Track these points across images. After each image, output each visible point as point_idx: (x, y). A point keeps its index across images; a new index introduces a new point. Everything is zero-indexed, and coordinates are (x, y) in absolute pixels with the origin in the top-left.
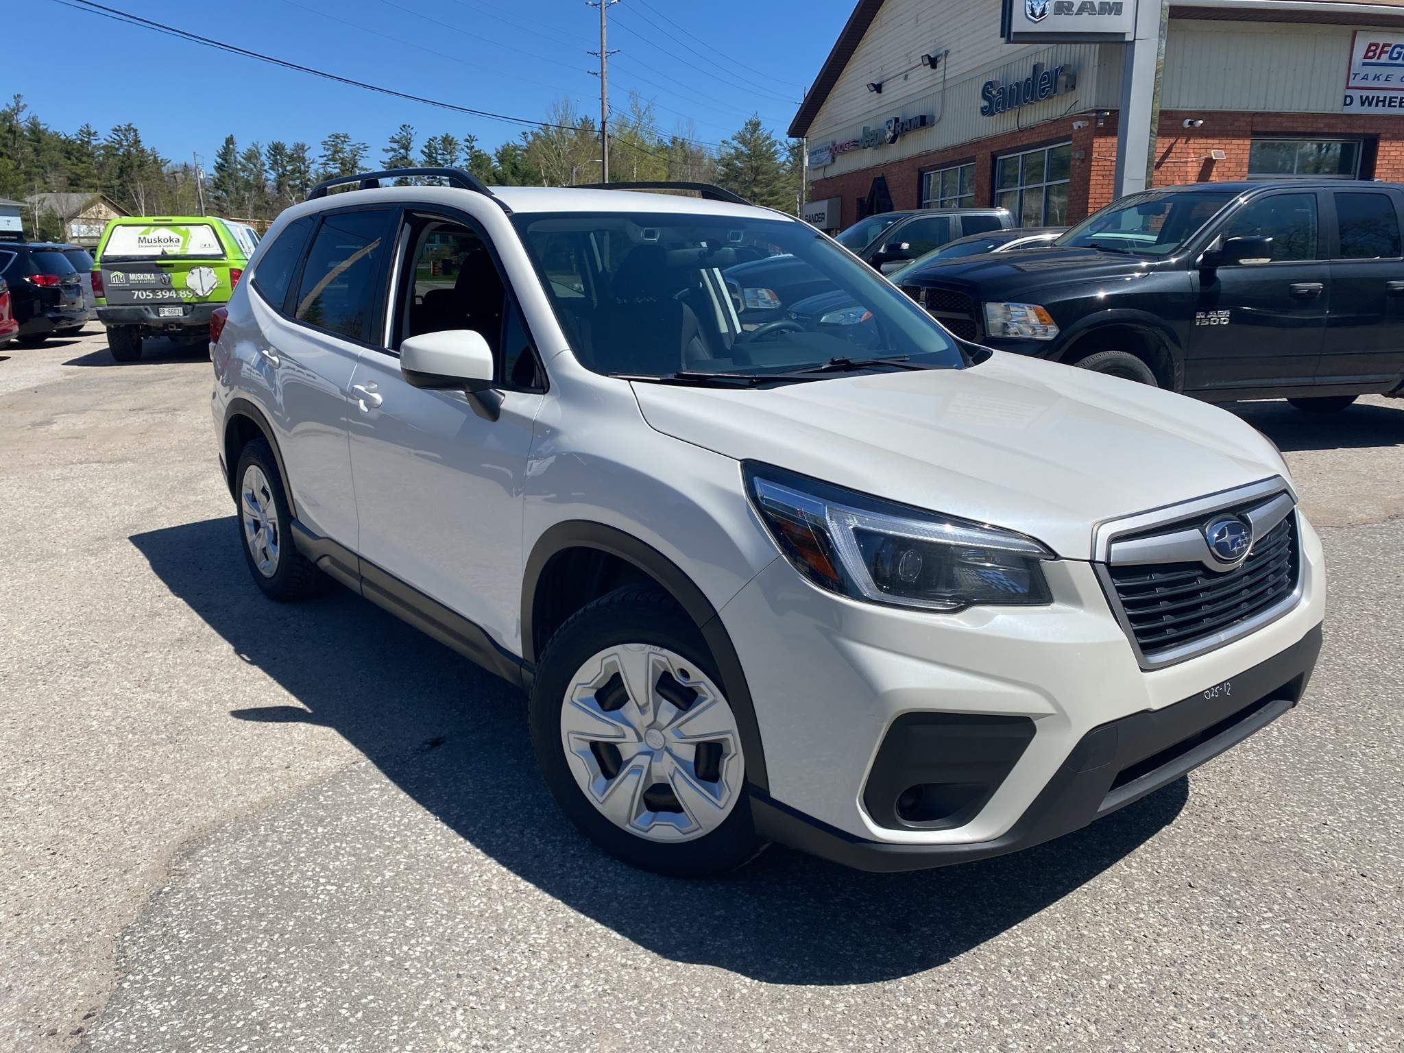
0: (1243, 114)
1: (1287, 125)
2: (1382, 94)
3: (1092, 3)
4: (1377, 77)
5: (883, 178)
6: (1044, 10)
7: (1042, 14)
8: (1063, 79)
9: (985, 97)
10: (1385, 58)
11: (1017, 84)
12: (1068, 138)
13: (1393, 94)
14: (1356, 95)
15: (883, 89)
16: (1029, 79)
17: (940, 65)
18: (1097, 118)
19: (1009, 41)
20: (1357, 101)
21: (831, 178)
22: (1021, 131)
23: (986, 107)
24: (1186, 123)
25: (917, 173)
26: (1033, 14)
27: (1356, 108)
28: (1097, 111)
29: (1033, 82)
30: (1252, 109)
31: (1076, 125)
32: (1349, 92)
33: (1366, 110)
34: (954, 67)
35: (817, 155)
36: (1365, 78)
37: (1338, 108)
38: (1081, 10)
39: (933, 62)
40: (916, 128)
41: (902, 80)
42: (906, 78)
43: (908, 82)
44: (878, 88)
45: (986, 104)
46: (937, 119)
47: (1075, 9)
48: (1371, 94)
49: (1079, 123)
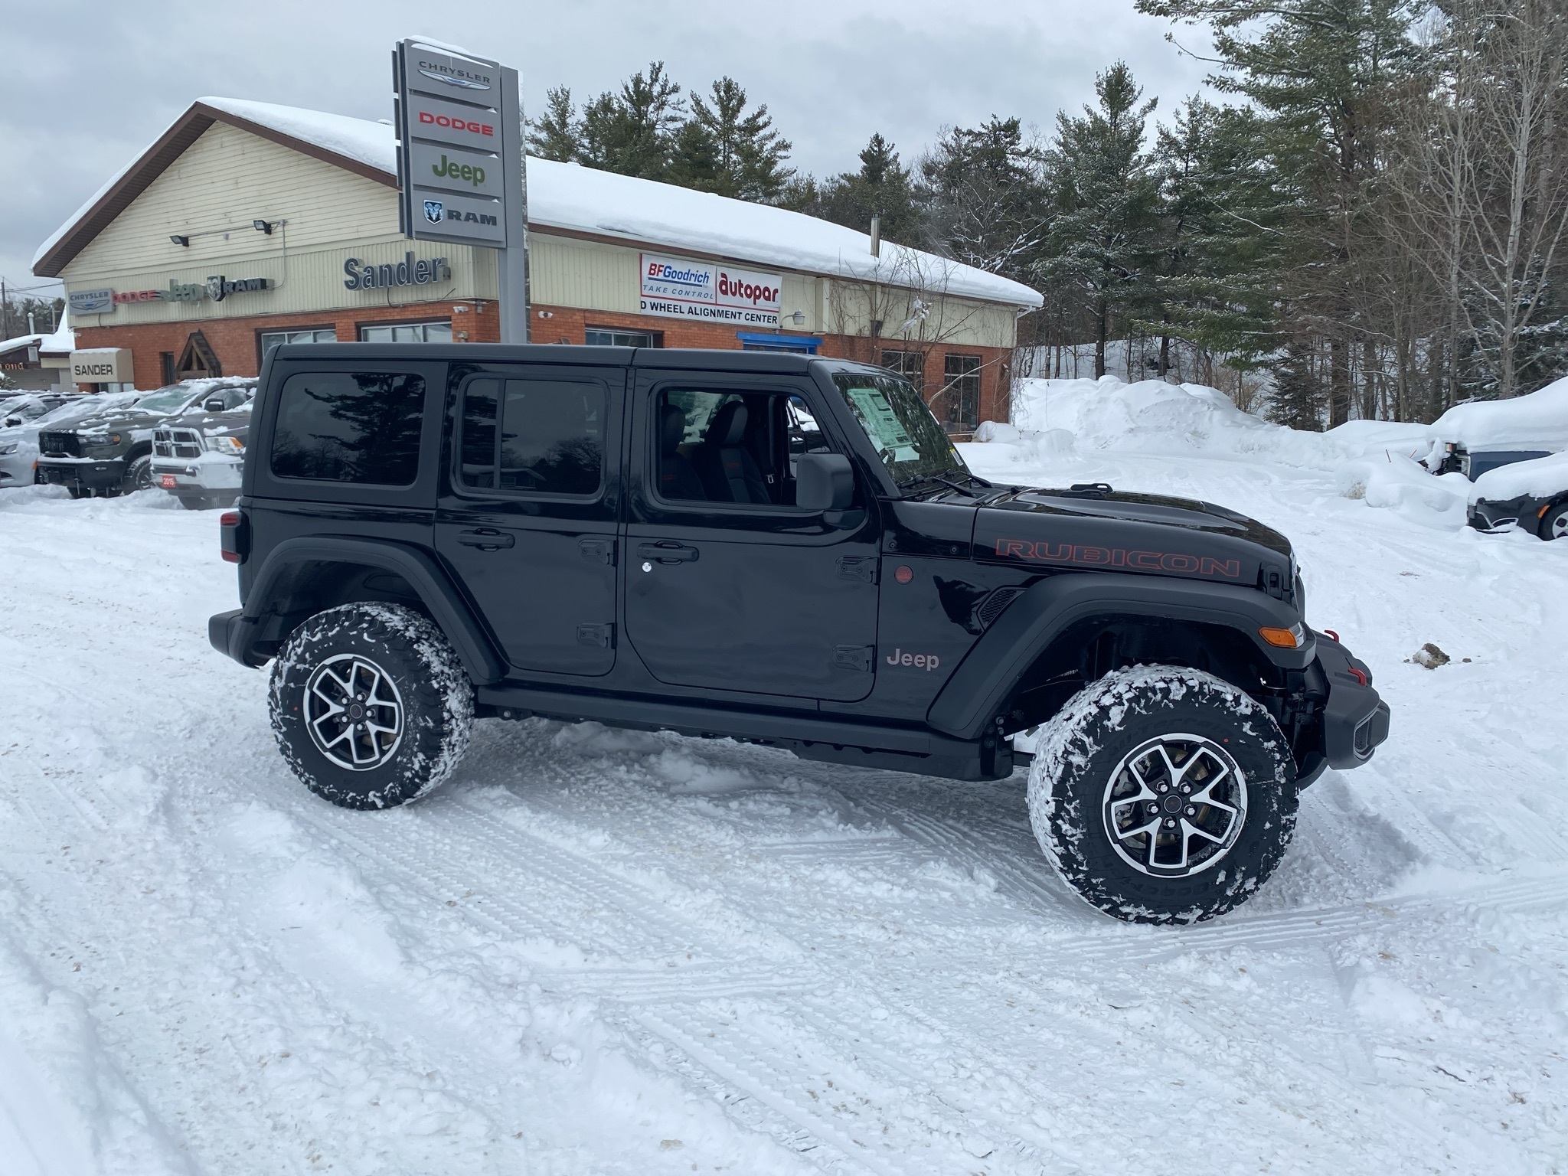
0: (579, 310)
1: (607, 321)
2: (663, 302)
3: (474, 215)
4: (658, 289)
5: (200, 333)
6: (438, 215)
7: (438, 219)
8: (440, 270)
9: (348, 272)
10: (661, 275)
11: (388, 266)
12: (449, 319)
13: (670, 302)
14: (648, 300)
15: (190, 242)
16: (401, 264)
17: (278, 231)
18: (476, 305)
19: (410, 236)
20: (648, 306)
21: (111, 327)
22: (392, 307)
23: (352, 282)
24: (541, 314)
25: (253, 333)
26: (431, 218)
27: (648, 311)
28: (476, 300)
29: (408, 267)
30: (584, 307)
31: (456, 309)
32: (643, 299)
33: (655, 313)
34: (295, 235)
35: (85, 300)
36: (651, 289)
37: (638, 311)
38: (467, 219)
39: (268, 229)
40: (255, 289)
41: (221, 237)
42: (227, 237)
43: (230, 242)
44: (185, 241)
45: (350, 278)
46: (279, 283)
47: (463, 217)
48: (657, 301)
49: (461, 308)
